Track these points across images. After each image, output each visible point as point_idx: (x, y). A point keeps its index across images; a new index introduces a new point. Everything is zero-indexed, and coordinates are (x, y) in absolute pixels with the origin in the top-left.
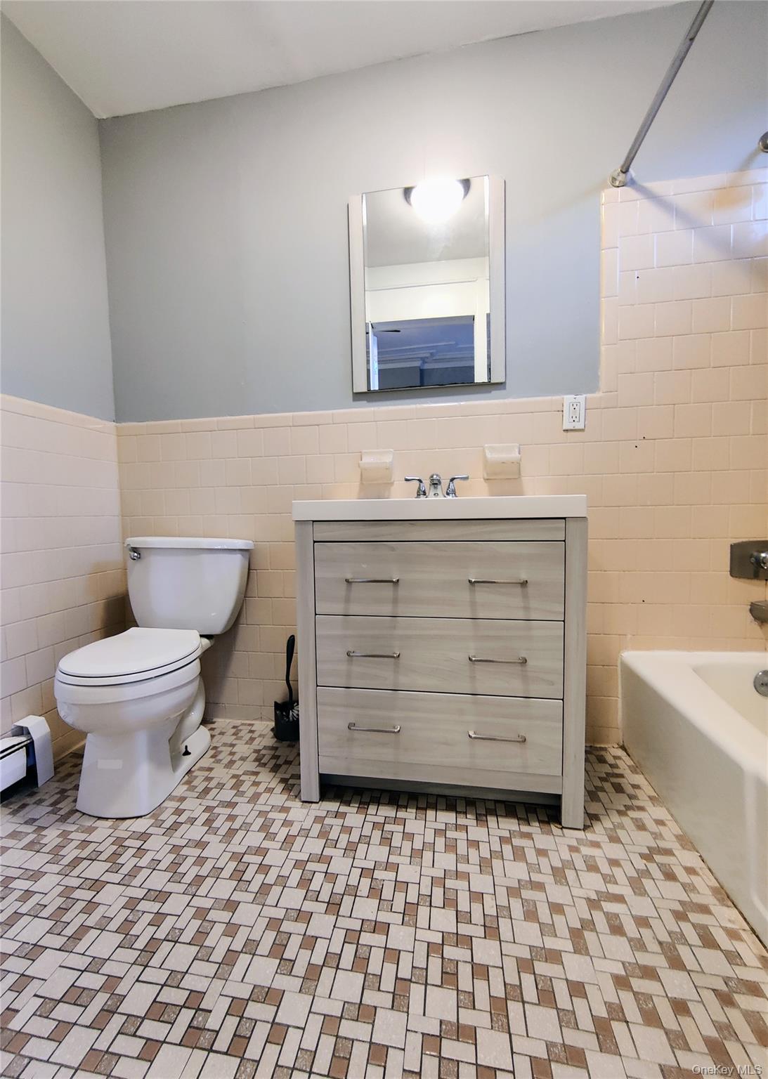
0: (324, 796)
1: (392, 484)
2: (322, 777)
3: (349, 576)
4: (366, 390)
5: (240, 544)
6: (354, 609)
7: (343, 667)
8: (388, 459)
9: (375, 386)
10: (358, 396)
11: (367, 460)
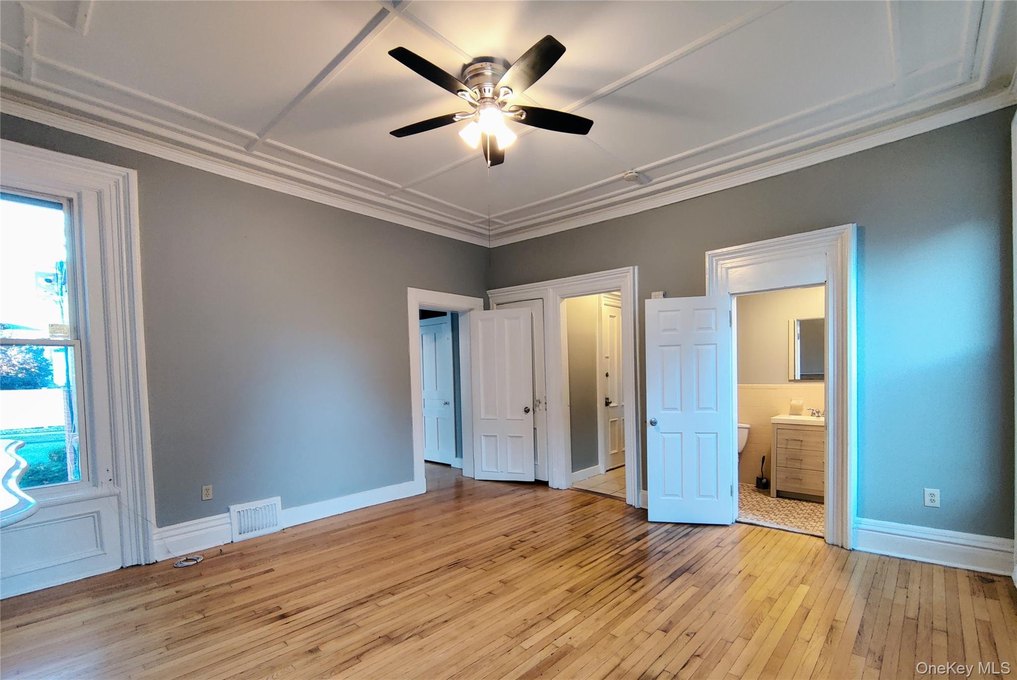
0: (778, 496)
1: (803, 409)
2: (777, 491)
3: (788, 438)
4: (793, 379)
5: (748, 426)
6: (789, 447)
7: (785, 462)
8: (801, 402)
9: (798, 377)
10: (790, 381)
11: (794, 402)
